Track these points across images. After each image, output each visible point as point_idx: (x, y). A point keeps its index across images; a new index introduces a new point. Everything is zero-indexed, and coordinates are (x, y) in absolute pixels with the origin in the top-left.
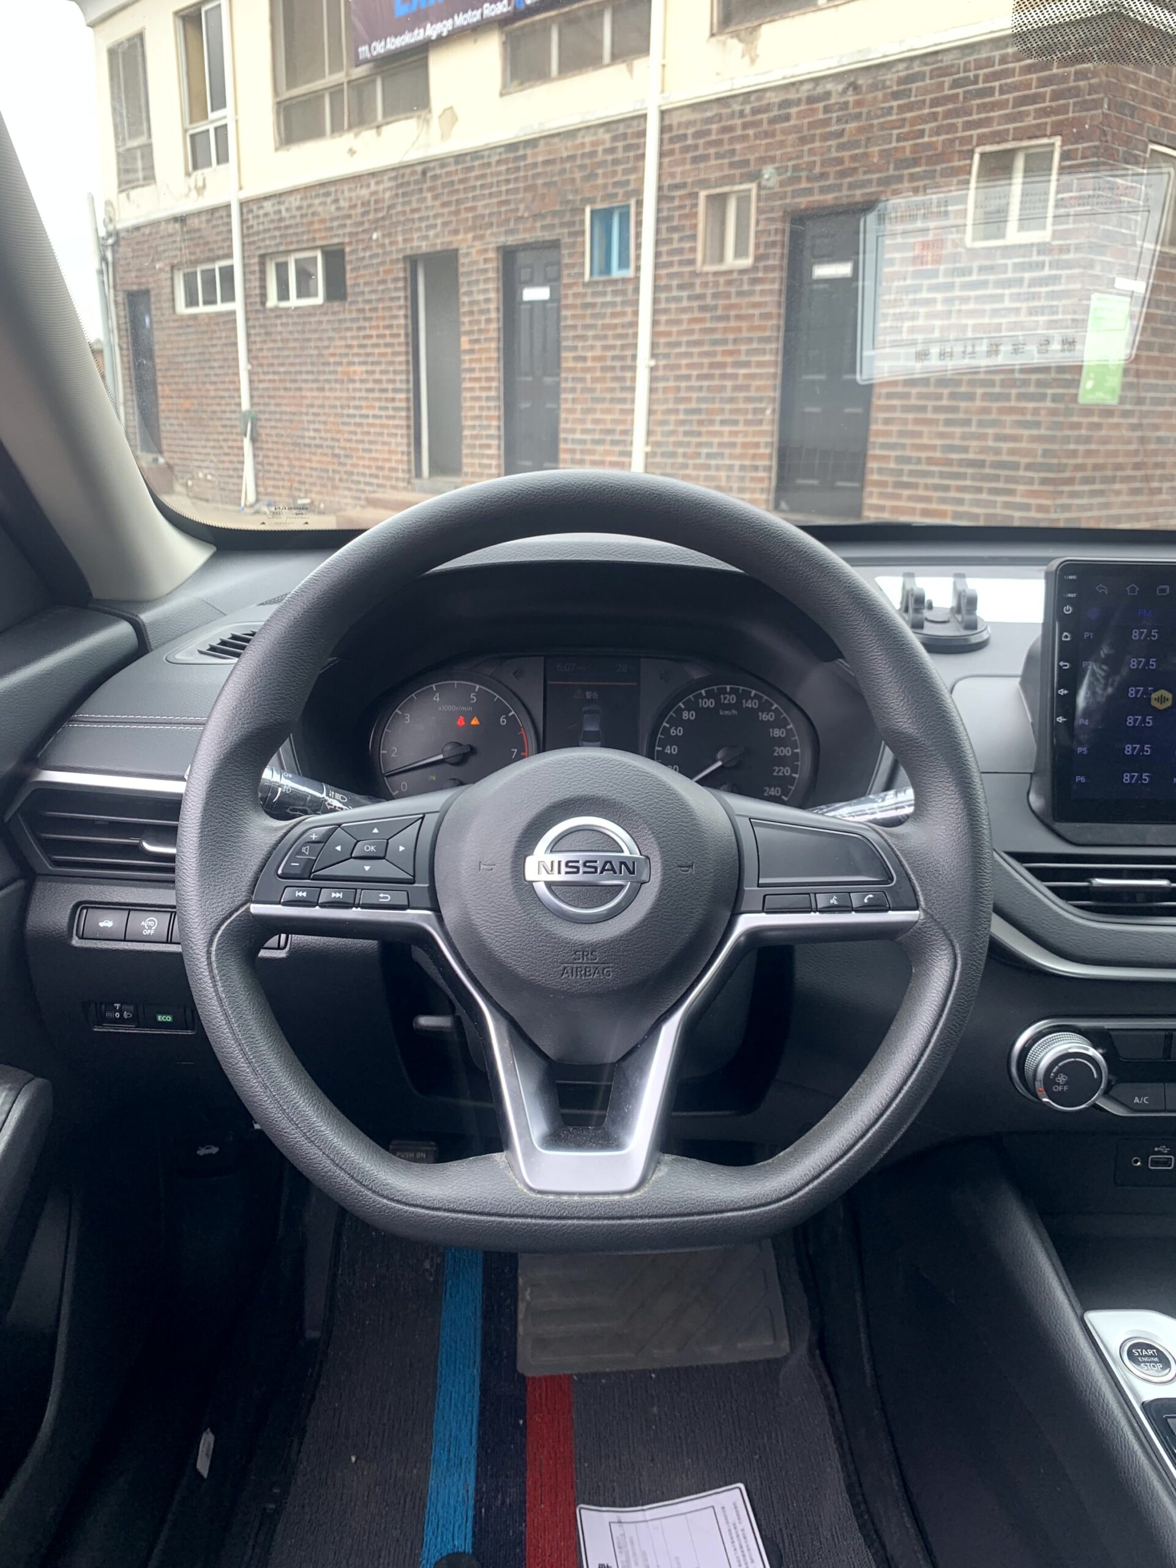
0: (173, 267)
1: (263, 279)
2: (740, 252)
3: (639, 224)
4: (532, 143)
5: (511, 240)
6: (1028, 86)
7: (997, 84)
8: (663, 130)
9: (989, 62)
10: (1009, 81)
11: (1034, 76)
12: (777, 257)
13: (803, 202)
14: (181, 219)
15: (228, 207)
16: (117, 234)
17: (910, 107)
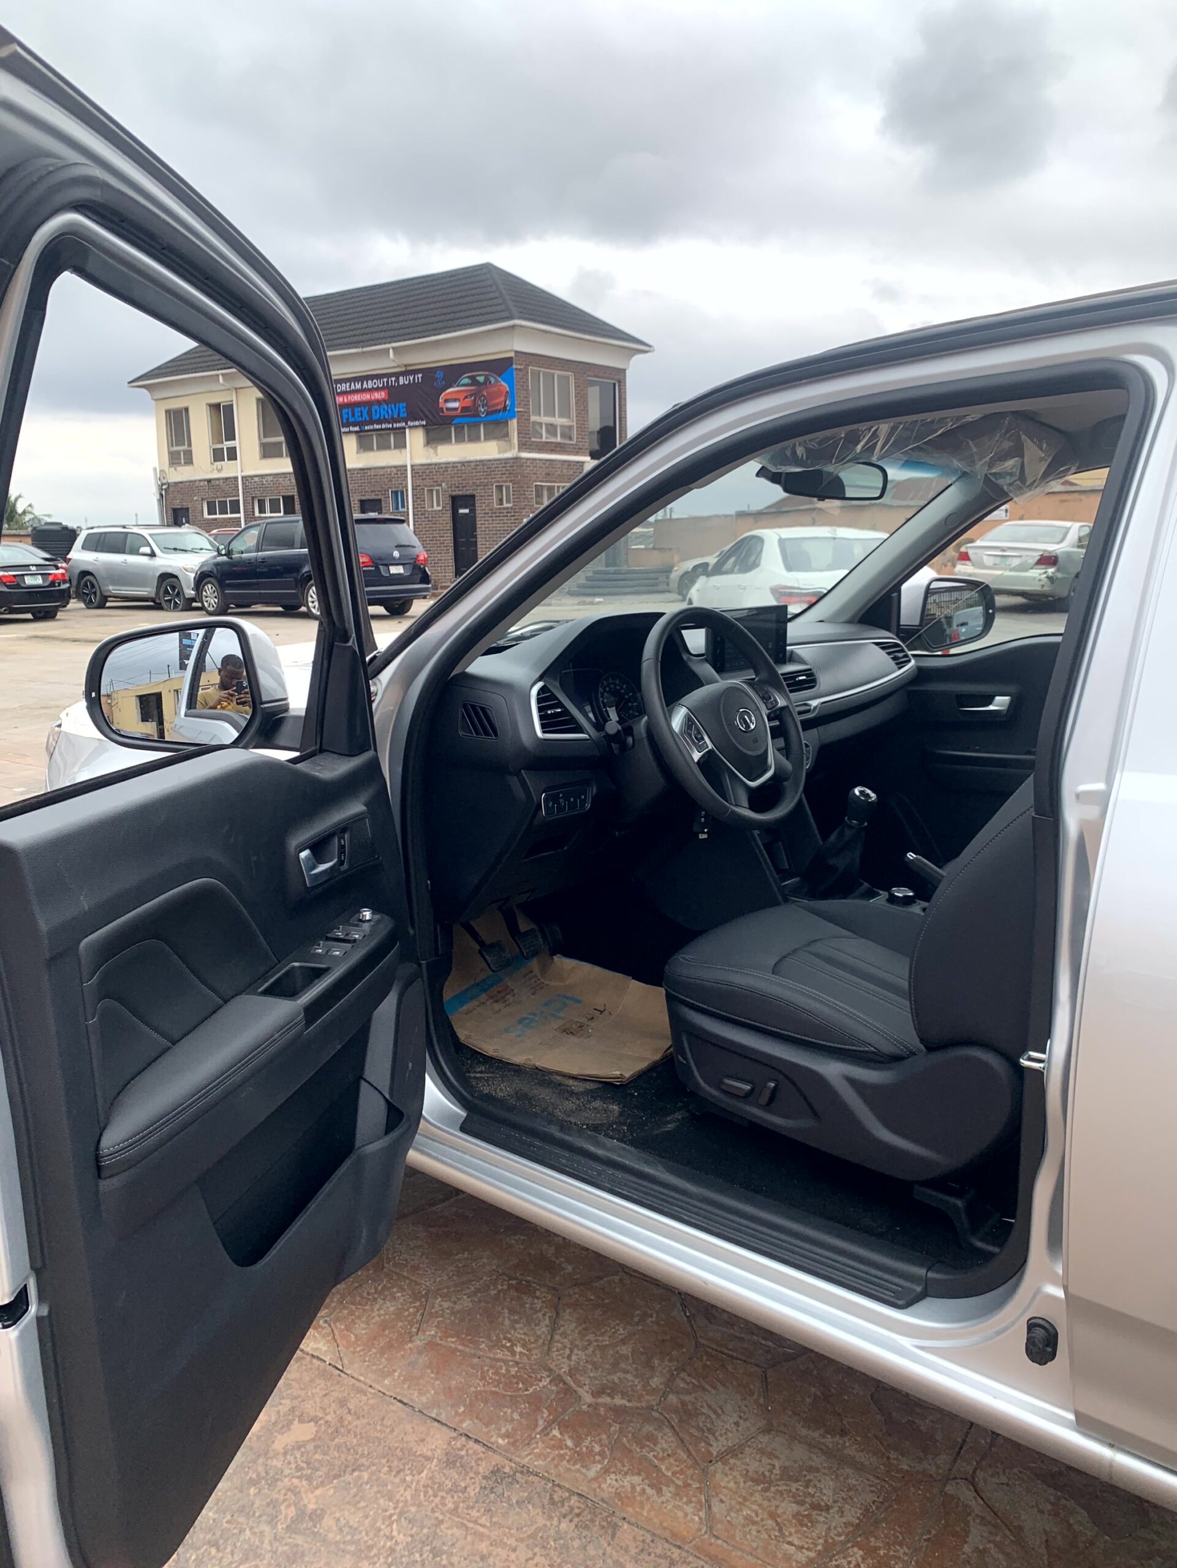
0: (203, 499)
1: (253, 506)
2: (438, 505)
3: (407, 496)
4: (370, 469)
5: (363, 498)
7: (497, 469)
8: (412, 470)
9: (494, 464)
10: (500, 469)
11: (504, 469)
12: (449, 507)
13: (454, 493)
14: (209, 481)
15: (236, 478)
16: (169, 484)
17: (478, 472)
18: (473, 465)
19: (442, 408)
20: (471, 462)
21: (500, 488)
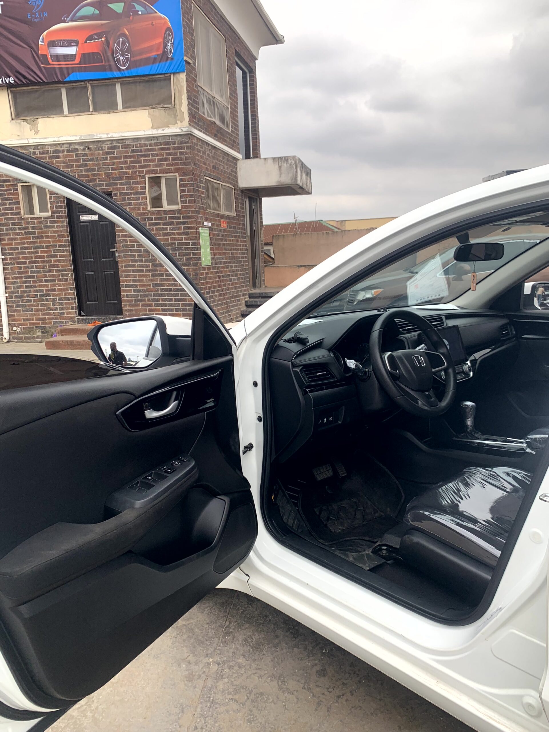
2: (43, 209)
6: (162, 155)
7: (150, 153)
9: (145, 145)
10: (155, 152)
11: (164, 152)
12: (63, 213)
17: (115, 158)
18: (105, 146)
19: (45, 56)
20: (103, 142)
21: (155, 181)
